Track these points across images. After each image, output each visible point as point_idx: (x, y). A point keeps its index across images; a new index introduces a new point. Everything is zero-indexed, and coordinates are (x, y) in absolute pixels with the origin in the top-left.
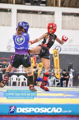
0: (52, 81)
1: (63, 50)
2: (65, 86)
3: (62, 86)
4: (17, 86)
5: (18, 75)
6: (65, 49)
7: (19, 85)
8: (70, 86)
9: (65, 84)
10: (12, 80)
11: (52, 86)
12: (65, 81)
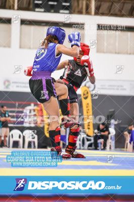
0: (80, 140)
1: (99, 88)
2: (102, 147)
3: (96, 149)
4: (20, 148)
5: (22, 129)
6: (102, 86)
7: (23, 147)
8: (110, 148)
9: (102, 145)
10: (12, 137)
11: (80, 149)
12: (101, 141)
